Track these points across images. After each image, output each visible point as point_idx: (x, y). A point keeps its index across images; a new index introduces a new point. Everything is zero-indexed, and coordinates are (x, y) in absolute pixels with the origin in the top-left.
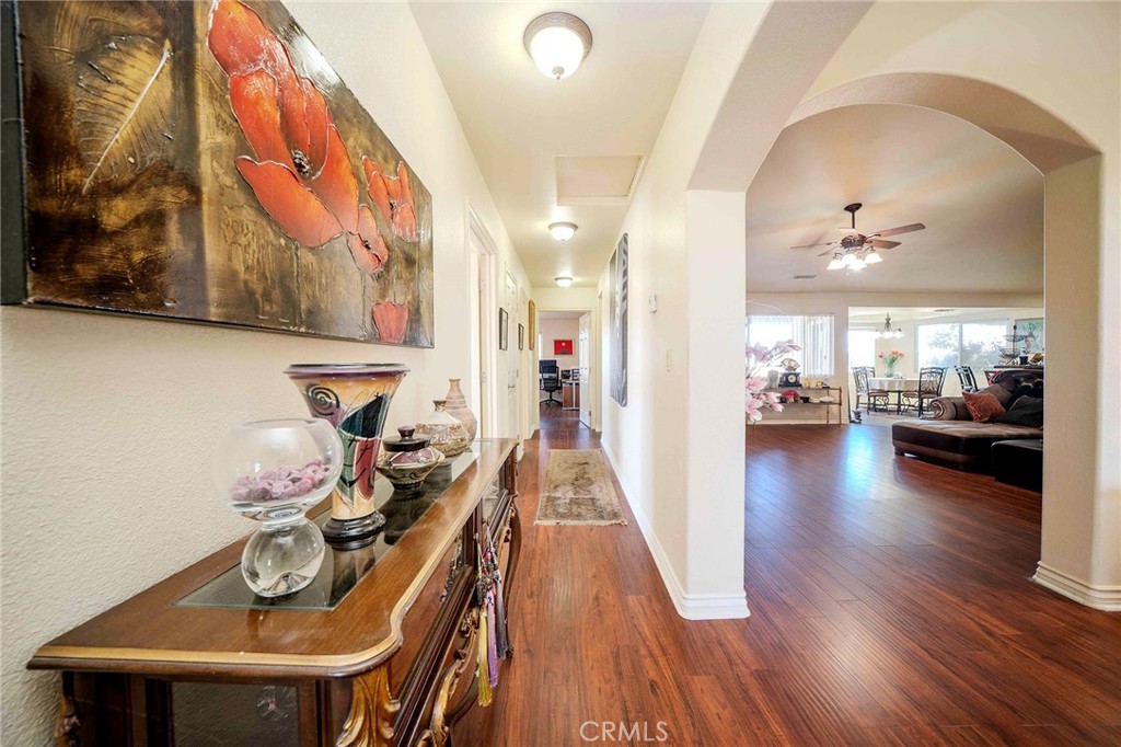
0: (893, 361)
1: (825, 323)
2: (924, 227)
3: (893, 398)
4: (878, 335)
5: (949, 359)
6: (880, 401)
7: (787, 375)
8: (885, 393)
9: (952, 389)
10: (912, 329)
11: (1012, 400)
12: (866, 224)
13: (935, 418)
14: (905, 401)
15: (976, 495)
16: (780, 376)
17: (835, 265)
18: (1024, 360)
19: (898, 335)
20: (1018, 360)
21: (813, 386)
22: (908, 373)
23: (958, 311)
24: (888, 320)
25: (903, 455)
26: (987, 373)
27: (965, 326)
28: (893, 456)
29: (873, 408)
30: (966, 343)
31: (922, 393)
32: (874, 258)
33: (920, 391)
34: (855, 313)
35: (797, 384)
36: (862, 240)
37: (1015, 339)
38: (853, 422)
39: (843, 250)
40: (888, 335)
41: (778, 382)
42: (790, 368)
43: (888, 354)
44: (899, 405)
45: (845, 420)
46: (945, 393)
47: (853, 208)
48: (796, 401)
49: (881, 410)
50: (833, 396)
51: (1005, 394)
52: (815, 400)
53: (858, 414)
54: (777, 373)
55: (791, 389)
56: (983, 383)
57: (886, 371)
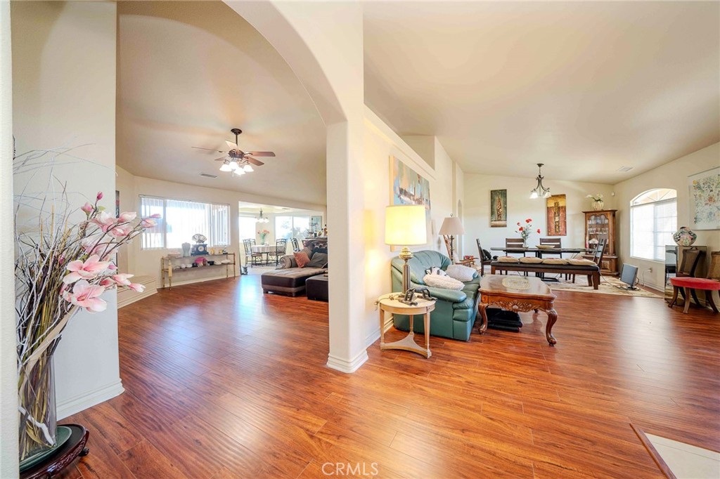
0: (264, 235)
1: (224, 210)
2: (275, 156)
3: (264, 257)
4: (256, 220)
5: (289, 234)
6: (258, 259)
7: (197, 247)
8: (260, 254)
9: (290, 251)
10: (272, 217)
11: (312, 255)
12: (244, 145)
13: (282, 268)
14: (270, 258)
15: (300, 312)
16: (191, 247)
17: (225, 168)
18: (316, 234)
19: (266, 221)
20: (313, 235)
21: (217, 253)
22: (271, 243)
23: (291, 210)
24: (261, 212)
25: (267, 293)
26: (303, 241)
27: (295, 218)
28: (263, 294)
29: (255, 264)
30: (295, 227)
31: (278, 253)
32: (249, 168)
33: (276, 252)
34: (243, 206)
35: (205, 253)
36: (241, 155)
37: (312, 225)
38: (243, 274)
39: (230, 159)
40: (261, 220)
41: (190, 252)
42: (200, 241)
43: (262, 232)
44: (267, 260)
45: (238, 274)
46: (287, 254)
47: (237, 132)
48: (204, 265)
49: (259, 264)
50: (229, 260)
51: (310, 252)
52: (218, 262)
53: (245, 269)
54: (189, 245)
55: (201, 256)
56: (301, 247)
57: (261, 241)
